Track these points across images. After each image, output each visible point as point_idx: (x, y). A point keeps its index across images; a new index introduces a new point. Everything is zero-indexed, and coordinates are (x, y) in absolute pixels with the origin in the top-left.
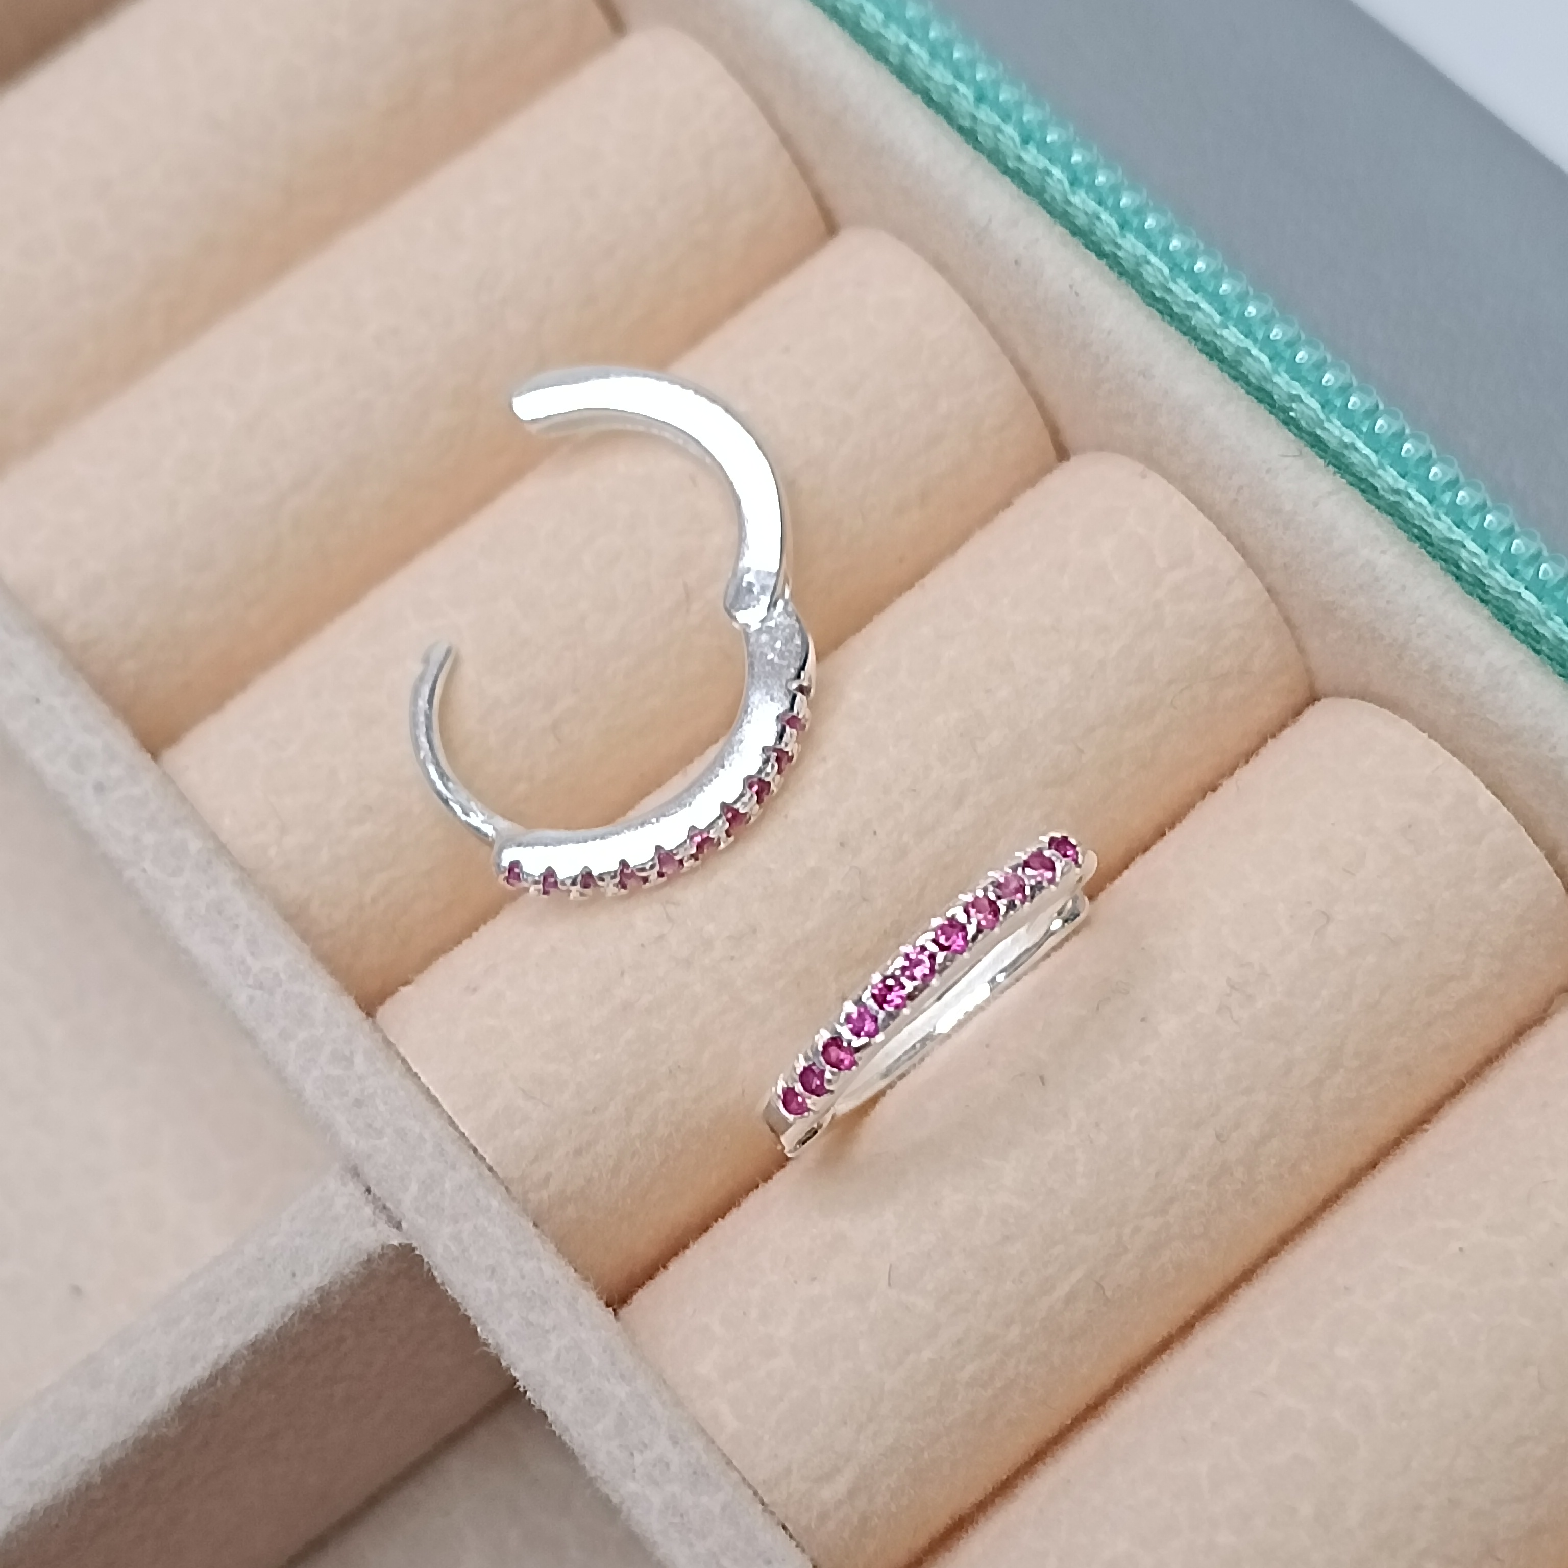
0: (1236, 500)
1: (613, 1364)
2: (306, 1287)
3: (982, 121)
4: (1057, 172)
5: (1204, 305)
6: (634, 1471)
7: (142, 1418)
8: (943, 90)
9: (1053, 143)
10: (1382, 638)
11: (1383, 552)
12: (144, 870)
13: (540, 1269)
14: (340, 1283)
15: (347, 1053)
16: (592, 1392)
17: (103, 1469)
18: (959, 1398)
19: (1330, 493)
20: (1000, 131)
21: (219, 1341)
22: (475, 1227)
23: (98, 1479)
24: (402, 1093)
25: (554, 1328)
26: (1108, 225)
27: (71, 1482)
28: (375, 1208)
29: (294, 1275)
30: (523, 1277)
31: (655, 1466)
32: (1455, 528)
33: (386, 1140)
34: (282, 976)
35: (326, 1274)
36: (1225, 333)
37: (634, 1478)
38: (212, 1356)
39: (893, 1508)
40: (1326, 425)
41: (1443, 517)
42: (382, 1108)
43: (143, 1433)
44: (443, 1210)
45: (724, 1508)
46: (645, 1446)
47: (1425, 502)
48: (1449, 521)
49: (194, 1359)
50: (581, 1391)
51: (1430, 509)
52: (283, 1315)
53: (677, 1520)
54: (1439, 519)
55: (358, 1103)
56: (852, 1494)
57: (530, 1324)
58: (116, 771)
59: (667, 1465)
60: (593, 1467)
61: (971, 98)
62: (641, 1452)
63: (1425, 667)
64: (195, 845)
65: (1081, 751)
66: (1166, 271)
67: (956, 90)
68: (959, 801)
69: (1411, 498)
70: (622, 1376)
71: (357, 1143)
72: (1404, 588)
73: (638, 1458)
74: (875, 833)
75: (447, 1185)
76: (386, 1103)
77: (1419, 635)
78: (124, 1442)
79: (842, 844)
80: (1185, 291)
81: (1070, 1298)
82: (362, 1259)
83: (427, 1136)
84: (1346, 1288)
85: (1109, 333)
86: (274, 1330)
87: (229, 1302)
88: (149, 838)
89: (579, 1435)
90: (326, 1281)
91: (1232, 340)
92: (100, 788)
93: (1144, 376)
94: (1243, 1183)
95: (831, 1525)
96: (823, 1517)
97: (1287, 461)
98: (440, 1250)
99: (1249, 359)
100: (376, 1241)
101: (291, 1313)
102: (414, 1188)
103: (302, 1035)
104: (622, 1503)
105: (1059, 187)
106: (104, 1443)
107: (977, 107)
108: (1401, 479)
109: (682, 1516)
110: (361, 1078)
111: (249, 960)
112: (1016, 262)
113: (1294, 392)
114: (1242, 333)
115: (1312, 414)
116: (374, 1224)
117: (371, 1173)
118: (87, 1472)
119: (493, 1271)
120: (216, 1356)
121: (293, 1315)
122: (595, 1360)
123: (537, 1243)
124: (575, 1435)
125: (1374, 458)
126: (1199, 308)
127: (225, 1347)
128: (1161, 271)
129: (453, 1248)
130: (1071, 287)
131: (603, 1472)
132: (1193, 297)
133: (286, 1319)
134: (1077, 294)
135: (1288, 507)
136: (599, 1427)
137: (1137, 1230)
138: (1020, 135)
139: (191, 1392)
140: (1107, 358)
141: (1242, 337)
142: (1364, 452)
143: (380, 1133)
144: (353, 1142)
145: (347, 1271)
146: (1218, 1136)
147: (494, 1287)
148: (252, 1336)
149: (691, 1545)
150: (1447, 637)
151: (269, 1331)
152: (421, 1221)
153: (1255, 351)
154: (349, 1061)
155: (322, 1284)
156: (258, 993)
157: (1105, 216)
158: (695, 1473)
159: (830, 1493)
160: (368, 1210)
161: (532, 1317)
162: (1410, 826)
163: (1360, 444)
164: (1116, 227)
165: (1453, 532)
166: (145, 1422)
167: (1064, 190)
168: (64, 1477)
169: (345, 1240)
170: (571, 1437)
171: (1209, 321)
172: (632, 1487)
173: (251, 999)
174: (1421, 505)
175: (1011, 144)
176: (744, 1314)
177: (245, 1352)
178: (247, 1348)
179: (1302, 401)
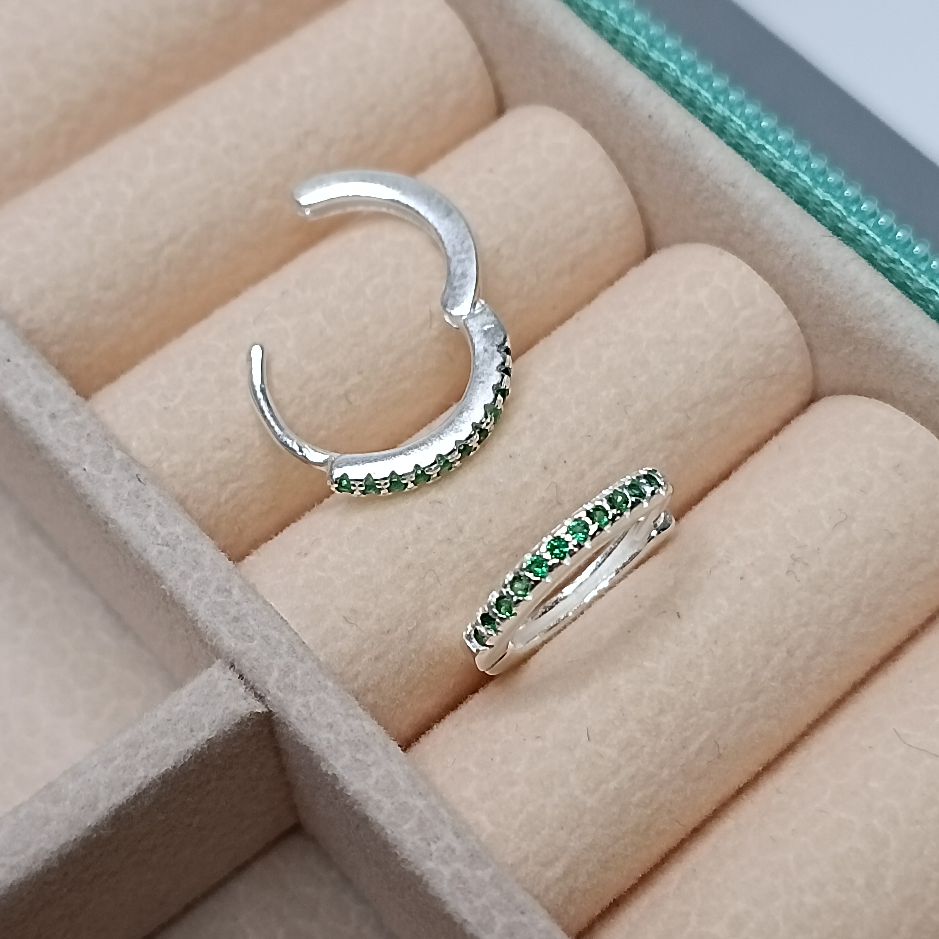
0: (791, 263)
1: (414, 786)
2: (200, 739)
3: (622, 33)
4: (672, 65)
5: (767, 147)
6: (431, 855)
7: (88, 824)
8: (597, 15)
9: (669, 48)
10: (886, 348)
11: (888, 295)
12: (85, 469)
13: (363, 727)
14: (222, 736)
15: (228, 587)
16: (401, 804)
17: (60, 857)
18: (632, 813)
19: (853, 259)
20: (635, 39)
21: (141, 773)
22: (318, 698)
23: (56, 865)
24: (265, 613)
25: (374, 764)
26: (706, 98)
27: (38, 866)
28: (246, 688)
29: (192, 731)
30: (352, 731)
31: (445, 851)
32: (930, 283)
33: (255, 642)
34: (181, 538)
35: (213, 731)
36: (782, 163)
37: (431, 860)
38: (136, 783)
39: (588, 886)
40: (848, 219)
41: (922, 276)
42: (252, 622)
43: (87, 835)
44: (296, 688)
45: (492, 878)
46: (438, 839)
47: (911, 266)
48: (926, 278)
49: (124, 785)
50: (392, 804)
51: (915, 270)
52: (185, 757)
53: (461, 886)
54: (920, 277)
55: (236, 619)
56: (565, 874)
57: (357, 760)
58: (64, 406)
59: (453, 851)
60: (402, 854)
61: (616, 19)
62: (435, 842)
63: (914, 365)
64: (118, 455)
65: (689, 418)
66: (744, 126)
67: (606, 14)
68: (616, 444)
69: (902, 265)
70: (420, 794)
71: (236, 644)
72: (902, 316)
73: (433, 847)
74: (565, 462)
75: (299, 672)
76: (255, 620)
77: (911, 345)
78: (75, 840)
79: (545, 468)
80: (755, 139)
81: (700, 752)
82: (236, 722)
83: (284, 641)
84: (871, 747)
85: (710, 160)
86: (178, 767)
87: (147, 748)
88: (88, 449)
89: (393, 832)
90: (213, 736)
91: (787, 168)
92: (53, 416)
93: (733, 187)
94: (801, 683)
95: (552, 895)
96: (547, 889)
97: (826, 239)
98: (294, 713)
99: (797, 180)
100: (247, 710)
101: (189, 756)
102: (276, 674)
103: (196, 576)
104: (422, 876)
105: (674, 74)
106: (62, 841)
107: (621, 25)
108: (895, 253)
109: (464, 883)
110: (237, 603)
111: (158, 528)
112: (650, 116)
113: (827, 199)
114: (792, 164)
115: (838, 213)
116: (245, 699)
117: (246, 664)
118: (50, 859)
119: (331, 726)
120: (139, 783)
121: (191, 757)
122: (401, 783)
123: (360, 710)
124: (389, 832)
125: (878, 240)
126: (766, 149)
127: (146, 777)
128: (740, 126)
129: (304, 713)
130: (686, 132)
131: (409, 856)
132: (761, 142)
133: (186, 760)
134: (689, 135)
135: (827, 267)
136: (406, 827)
137: (739, 710)
138: (648, 42)
139: (121, 807)
140: (708, 176)
141: (793, 166)
142: (872, 236)
143: (251, 638)
144: (233, 645)
145: (227, 729)
146: (788, 652)
147: (332, 736)
148: (163, 770)
149: (471, 902)
150: (930, 346)
151: (174, 767)
152: (281, 695)
153: (801, 175)
154: (229, 592)
155: (210, 737)
156: (165, 548)
157: (703, 92)
158: (472, 855)
159: (552, 873)
160: (242, 689)
161: (359, 756)
162: (898, 466)
163: (869, 232)
164: (711, 99)
165: (930, 285)
166: (90, 826)
167: (678, 77)
168: (34, 863)
169: (227, 708)
170: (387, 834)
171: (771, 156)
172: (430, 865)
173: (160, 553)
174: (908, 268)
175: (642, 48)
176: (492, 759)
177: (158, 781)
178: (160, 779)
179: (832, 205)
